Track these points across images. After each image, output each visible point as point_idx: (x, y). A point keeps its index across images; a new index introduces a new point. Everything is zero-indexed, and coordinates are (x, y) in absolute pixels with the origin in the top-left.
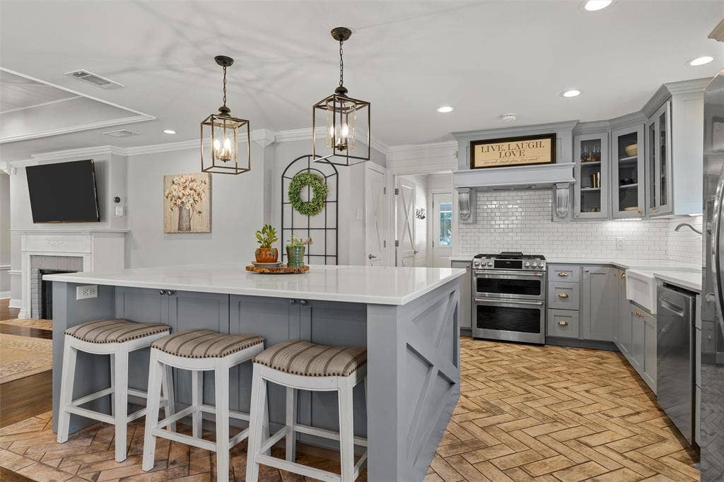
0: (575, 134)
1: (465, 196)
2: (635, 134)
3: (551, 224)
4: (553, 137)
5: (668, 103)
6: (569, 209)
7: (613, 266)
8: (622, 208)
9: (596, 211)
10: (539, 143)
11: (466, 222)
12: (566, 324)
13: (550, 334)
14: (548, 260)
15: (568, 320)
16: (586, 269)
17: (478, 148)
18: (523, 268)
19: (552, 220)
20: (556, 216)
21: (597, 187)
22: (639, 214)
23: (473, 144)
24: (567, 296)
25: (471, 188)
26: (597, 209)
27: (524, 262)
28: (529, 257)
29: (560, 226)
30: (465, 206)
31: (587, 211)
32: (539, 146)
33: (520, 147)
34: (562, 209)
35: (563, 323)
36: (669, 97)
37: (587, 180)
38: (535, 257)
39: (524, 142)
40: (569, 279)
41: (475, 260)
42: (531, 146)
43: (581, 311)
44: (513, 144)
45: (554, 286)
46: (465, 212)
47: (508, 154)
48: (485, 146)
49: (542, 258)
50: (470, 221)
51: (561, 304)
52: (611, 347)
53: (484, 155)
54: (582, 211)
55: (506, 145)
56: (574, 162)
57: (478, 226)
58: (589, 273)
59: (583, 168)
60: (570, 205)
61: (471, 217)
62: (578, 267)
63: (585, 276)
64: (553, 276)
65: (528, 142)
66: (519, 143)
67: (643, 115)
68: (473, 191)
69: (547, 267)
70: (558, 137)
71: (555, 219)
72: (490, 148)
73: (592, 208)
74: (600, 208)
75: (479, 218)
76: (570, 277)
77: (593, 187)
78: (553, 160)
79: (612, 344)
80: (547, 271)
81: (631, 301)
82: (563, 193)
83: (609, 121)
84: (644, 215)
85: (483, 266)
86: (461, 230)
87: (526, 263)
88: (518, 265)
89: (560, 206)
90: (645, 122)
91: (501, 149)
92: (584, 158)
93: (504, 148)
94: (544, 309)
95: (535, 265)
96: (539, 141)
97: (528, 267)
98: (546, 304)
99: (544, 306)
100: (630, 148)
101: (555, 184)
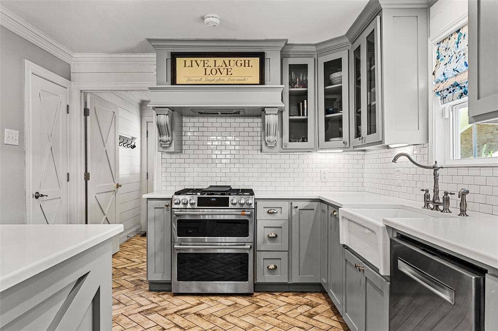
0: (284, 56)
1: (164, 119)
2: (339, 61)
3: (260, 155)
4: (261, 56)
5: (378, 17)
6: (277, 138)
7: (321, 201)
8: (327, 139)
9: (303, 141)
10: (247, 62)
11: (167, 150)
12: (276, 267)
13: (260, 280)
14: (257, 196)
15: (277, 263)
16: (295, 204)
17: (180, 61)
18: (231, 206)
19: (261, 151)
20: (264, 146)
21: (303, 115)
22: (343, 145)
23: (174, 56)
24: (276, 236)
25: (173, 109)
26: (305, 139)
27: (231, 197)
28: (238, 192)
29: (268, 157)
30: (164, 130)
31: (295, 141)
32: (247, 65)
33: (227, 64)
34: (271, 138)
35: (272, 267)
36: (379, 12)
37: (294, 108)
38: (244, 191)
39: (232, 59)
40: (278, 216)
41: (176, 197)
42: (239, 64)
43: (290, 252)
44: (219, 61)
45: (264, 225)
46: (165, 138)
47: (214, 72)
48: (188, 60)
49: (251, 192)
50: (172, 149)
51: (270, 245)
52: (319, 289)
53: (187, 71)
54: (290, 141)
55: (211, 61)
56: (282, 84)
57: (182, 156)
58: (298, 209)
59: (291, 94)
60: (278, 133)
61: (173, 143)
62: (287, 203)
63: (294, 213)
64: (261, 214)
65: (236, 59)
66: (227, 60)
67: (347, 40)
68: (176, 113)
69: (256, 203)
70: (267, 56)
71: (264, 147)
72: (194, 62)
73: (299, 139)
74: (307, 138)
75: (184, 147)
76: (279, 214)
77: (300, 115)
78: (262, 81)
79: (320, 285)
80: (255, 209)
81: (344, 246)
82: (272, 119)
83: (316, 45)
84: (348, 146)
85: (184, 204)
86: (164, 161)
87: (234, 199)
88: (224, 203)
89: (268, 134)
90: (349, 48)
91: (206, 65)
92: (292, 84)
93: (209, 64)
94: (252, 252)
95: (243, 201)
96: (247, 59)
97: (235, 204)
98: (254, 247)
99: (252, 249)
100: (335, 76)
101: (263, 109)
